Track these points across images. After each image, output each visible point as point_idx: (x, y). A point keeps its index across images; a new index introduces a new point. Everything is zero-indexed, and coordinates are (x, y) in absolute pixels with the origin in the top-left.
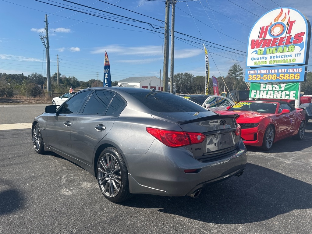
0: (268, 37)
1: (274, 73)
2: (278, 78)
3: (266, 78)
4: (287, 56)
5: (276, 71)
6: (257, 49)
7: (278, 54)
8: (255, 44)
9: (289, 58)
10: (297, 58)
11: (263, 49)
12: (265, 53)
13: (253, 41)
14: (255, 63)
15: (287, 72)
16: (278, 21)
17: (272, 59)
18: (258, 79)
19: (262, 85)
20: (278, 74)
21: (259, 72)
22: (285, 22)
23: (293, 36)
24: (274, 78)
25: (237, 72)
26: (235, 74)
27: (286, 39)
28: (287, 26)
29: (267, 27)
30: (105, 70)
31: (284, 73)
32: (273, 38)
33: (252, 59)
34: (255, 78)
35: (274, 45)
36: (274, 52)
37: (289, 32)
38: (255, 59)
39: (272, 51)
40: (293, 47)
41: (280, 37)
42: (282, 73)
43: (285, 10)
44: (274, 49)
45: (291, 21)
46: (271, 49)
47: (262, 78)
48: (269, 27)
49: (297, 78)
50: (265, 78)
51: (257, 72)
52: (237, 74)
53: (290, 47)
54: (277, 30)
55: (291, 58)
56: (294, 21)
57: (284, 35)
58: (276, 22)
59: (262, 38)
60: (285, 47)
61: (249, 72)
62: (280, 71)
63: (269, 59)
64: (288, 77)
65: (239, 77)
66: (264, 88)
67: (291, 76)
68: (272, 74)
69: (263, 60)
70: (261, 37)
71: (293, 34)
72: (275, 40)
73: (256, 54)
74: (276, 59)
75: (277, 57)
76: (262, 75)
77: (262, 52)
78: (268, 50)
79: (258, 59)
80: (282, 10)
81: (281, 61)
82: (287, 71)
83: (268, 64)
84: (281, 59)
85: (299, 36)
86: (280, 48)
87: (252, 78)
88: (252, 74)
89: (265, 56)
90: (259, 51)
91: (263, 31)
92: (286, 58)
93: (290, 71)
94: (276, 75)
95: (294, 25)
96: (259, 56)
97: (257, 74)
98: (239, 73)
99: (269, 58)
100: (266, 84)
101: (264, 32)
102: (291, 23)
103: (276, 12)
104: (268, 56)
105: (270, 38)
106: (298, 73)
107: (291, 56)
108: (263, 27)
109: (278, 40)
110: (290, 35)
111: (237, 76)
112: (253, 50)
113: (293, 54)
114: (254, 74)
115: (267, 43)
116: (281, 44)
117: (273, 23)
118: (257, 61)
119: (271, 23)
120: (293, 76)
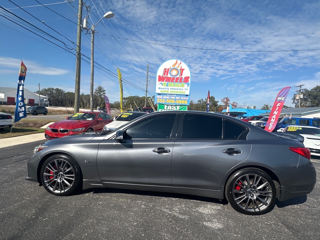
0: (169, 76)
1: (173, 99)
2: (175, 102)
4: (181, 89)
5: (174, 98)
6: (162, 82)
7: (175, 88)
8: (161, 79)
9: (181, 91)
10: (185, 91)
11: (166, 83)
12: (167, 86)
13: (159, 76)
14: (161, 91)
15: (181, 99)
16: (175, 67)
17: (172, 90)
18: (163, 102)
19: (166, 106)
20: (175, 100)
21: (164, 97)
22: (179, 69)
23: (183, 78)
24: (173, 102)
25: (102, 92)
26: (100, 94)
27: (179, 79)
28: (180, 71)
29: (168, 69)
30: (20, 81)
31: (179, 100)
32: (172, 77)
33: (159, 88)
34: (162, 101)
35: (172, 81)
36: (173, 86)
37: (181, 75)
38: (161, 89)
39: (172, 84)
40: (184, 84)
41: (176, 77)
42: (177, 99)
43: (179, 61)
44: (173, 84)
45: (182, 68)
46: (171, 84)
47: (166, 101)
48: (170, 70)
49: (186, 103)
50: (168, 102)
51: (163, 97)
52: (101, 93)
53: (182, 84)
54: (174, 73)
55: (183, 91)
56: (184, 69)
57: (178, 76)
58: (174, 67)
59: (166, 75)
60: (179, 84)
61: (157, 97)
62: (176, 98)
63: (170, 90)
64: (181, 102)
65: (102, 96)
66: (167, 108)
67: (183, 102)
68: (172, 99)
69: (166, 90)
70: (164, 75)
71: (183, 76)
72: (173, 79)
73: (162, 85)
74: (174, 90)
75: (175, 89)
76: (166, 99)
77: (165, 84)
78: (169, 84)
79: (163, 89)
80: (177, 61)
81: (177, 92)
82: (181, 98)
83: (169, 93)
84: (177, 90)
85: (187, 79)
86: (176, 84)
87: (160, 101)
88: (160, 99)
89: (168, 87)
90: (164, 84)
91: (166, 71)
92: (180, 91)
93: (182, 98)
94: (174, 100)
95: (184, 71)
96: (164, 87)
97: (163, 98)
98: (102, 93)
99: (170, 89)
100: (168, 105)
101: (167, 72)
102: (182, 70)
103: (173, 61)
104: (169, 88)
105: (171, 76)
106: (187, 100)
107: (183, 89)
108: (166, 69)
109: (175, 79)
110: (182, 77)
111: (101, 95)
112: (160, 82)
113: (184, 88)
114: (161, 98)
115: (168, 80)
116: (177, 81)
117: (172, 67)
118: (162, 90)
119: (171, 67)
120: (184, 102)
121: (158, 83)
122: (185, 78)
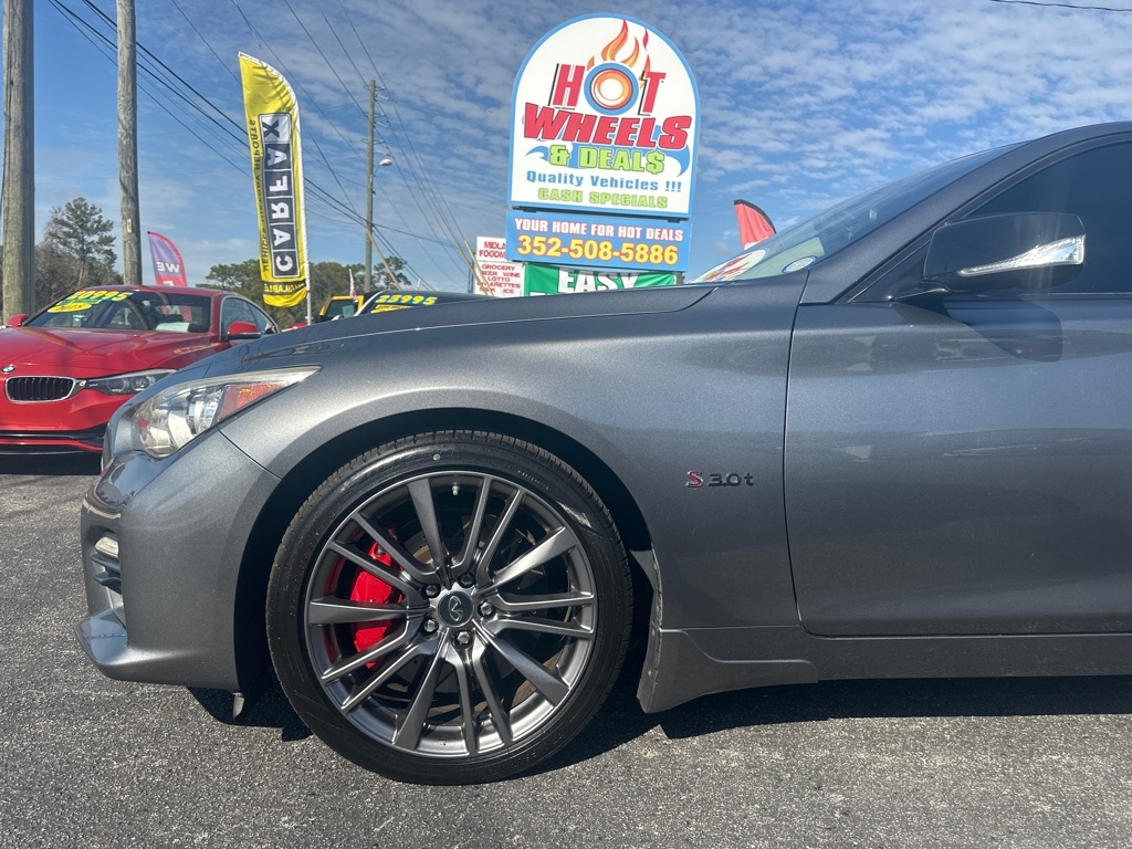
0: (583, 107)
1: (605, 238)
2: (616, 254)
3: (578, 252)
4: (644, 185)
5: (610, 231)
6: (548, 143)
7: (618, 175)
8: (540, 123)
9: (648, 193)
10: (670, 195)
11: (569, 145)
12: (573, 162)
13: (530, 108)
14: (543, 193)
15: (643, 239)
16: (613, 59)
17: (599, 189)
18: (552, 253)
19: (564, 277)
20: (617, 242)
21: (556, 227)
22: (637, 70)
23: (659, 122)
24: (606, 253)
25: (91, 232)
26: (82, 241)
27: (638, 127)
28: (640, 83)
29: (580, 70)
31: (635, 241)
32: (599, 115)
33: (531, 176)
34: (543, 247)
35: (601, 139)
36: (603, 164)
37: (649, 106)
38: (542, 178)
39: (598, 158)
40: (660, 157)
41: (620, 117)
42: (627, 240)
43: (636, 30)
44: (604, 153)
45: (653, 69)
46: (593, 152)
47: (565, 250)
48: (586, 74)
49: (671, 258)
50: (576, 251)
51: (550, 226)
52: (89, 239)
53: (651, 157)
54: (612, 91)
55: (656, 194)
56: (663, 75)
57: (632, 113)
58: (609, 61)
59: (565, 104)
60: (637, 155)
61: (518, 222)
62: (622, 232)
63: (587, 187)
64: (644, 253)
65: (97, 256)
66: (570, 285)
67: (654, 253)
68: (599, 239)
69: (569, 187)
70: (558, 101)
71: (660, 114)
72: (606, 124)
73: (545, 158)
74: (609, 190)
75: (614, 182)
76: (566, 239)
77: (564, 155)
78: (584, 152)
79: (553, 179)
80: (625, 27)
81: (626, 199)
82: (643, 233)
83: (585, 203)
84: (624, 191)
86: (622, 154)
87: (533, 248)
88: (532, 234)
89: (576, 172)
90: (554, 150)
91: (568, 81)
92: (639, 192)
93: (651, 234)
94: (610, 246)
96: (556, 170)
97: (549, 234)
98: (95, 238)
99: (587, 182)
100: (577, 272)
101: (569, 85)
104: (586, 174)
105: (591, 111)
106: (674, 243)
107: (654, 186)
108: (566, 68)
109: (617, 126)
110: (652, 115)
111: (89, 251)
112: (533, 143)
113: (661, 179)
114: (539, 233)
115: (580, 129)
116: (623, 140)
117: (599, 62)
118: (547, 185)
119: (592, 62)
120: (659, 254)
121: (522, 144)
122: (669, 122)
